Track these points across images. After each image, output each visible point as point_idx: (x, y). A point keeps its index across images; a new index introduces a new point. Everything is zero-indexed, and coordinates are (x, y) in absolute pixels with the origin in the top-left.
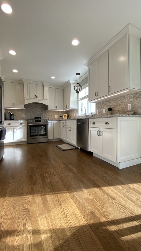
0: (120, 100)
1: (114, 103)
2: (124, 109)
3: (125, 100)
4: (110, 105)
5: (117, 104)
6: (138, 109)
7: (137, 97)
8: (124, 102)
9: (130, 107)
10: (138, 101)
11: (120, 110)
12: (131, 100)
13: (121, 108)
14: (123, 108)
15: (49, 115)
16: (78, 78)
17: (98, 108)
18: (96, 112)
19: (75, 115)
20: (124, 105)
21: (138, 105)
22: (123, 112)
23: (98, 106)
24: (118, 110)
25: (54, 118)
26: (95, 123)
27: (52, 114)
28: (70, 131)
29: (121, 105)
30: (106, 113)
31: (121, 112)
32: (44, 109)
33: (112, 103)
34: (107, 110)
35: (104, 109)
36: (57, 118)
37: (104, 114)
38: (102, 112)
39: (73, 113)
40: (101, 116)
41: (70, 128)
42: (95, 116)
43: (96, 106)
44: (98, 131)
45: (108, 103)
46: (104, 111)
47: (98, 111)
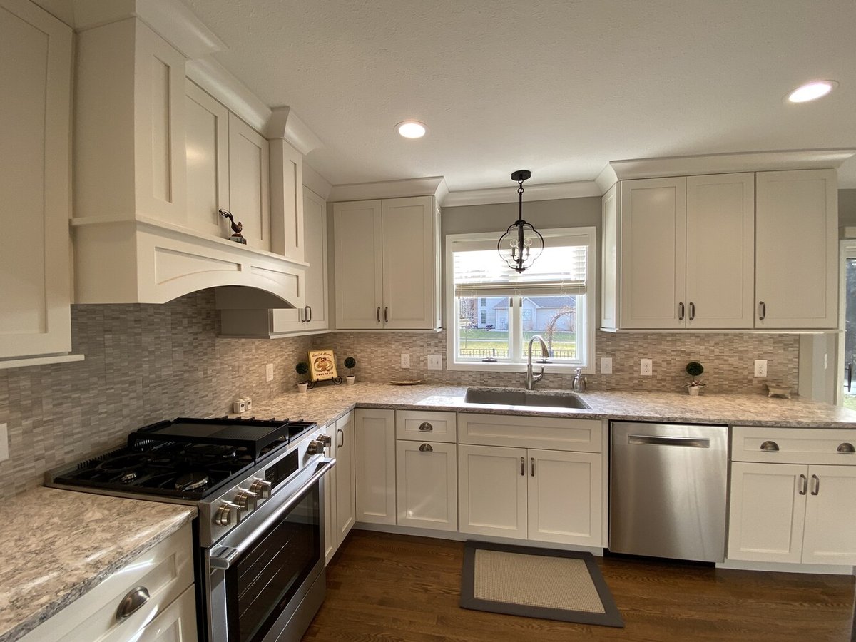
0: (726, 340)
1: (697, 346)
2: (740, 371)
3: (745, 345)
4: (678, 348)
5: (713, 351)
6: (789, 377)
7: (785, 345)
8: (740, 349)
9: (761, 368)
10: (790, 357)
11: (725, 372)
12: (766, 349)
13: (726, 367)
14: (736, 370)
15: (234, 369)
16: (521, 194)
17: (612, 350)
18: (598, 366)
19: (415, 360)
20: (741, 359)
21: (790, 366)
22: (735, 381)
23: (612, 345)
24: (716, 373)
25: (263, 385)
26: (775, 447)
27: (250, 357)
28: (533, 475)
29: (726, 358)
30: (659, 377)
31: (727, 379)
32: (203, 330)
33: (691, 346)
34: (664, 364)
35: (650, 361)
36: (274, 382)
37: (646, 378)
38: (635, 368)
39: (393, 346)
40: (631, 384)
41: (532, 459)
42: (591, 380)
43: (598, 343)
44: (802, 476)
45: (668, 341)
46: (646, 366)
47: (607, 364)
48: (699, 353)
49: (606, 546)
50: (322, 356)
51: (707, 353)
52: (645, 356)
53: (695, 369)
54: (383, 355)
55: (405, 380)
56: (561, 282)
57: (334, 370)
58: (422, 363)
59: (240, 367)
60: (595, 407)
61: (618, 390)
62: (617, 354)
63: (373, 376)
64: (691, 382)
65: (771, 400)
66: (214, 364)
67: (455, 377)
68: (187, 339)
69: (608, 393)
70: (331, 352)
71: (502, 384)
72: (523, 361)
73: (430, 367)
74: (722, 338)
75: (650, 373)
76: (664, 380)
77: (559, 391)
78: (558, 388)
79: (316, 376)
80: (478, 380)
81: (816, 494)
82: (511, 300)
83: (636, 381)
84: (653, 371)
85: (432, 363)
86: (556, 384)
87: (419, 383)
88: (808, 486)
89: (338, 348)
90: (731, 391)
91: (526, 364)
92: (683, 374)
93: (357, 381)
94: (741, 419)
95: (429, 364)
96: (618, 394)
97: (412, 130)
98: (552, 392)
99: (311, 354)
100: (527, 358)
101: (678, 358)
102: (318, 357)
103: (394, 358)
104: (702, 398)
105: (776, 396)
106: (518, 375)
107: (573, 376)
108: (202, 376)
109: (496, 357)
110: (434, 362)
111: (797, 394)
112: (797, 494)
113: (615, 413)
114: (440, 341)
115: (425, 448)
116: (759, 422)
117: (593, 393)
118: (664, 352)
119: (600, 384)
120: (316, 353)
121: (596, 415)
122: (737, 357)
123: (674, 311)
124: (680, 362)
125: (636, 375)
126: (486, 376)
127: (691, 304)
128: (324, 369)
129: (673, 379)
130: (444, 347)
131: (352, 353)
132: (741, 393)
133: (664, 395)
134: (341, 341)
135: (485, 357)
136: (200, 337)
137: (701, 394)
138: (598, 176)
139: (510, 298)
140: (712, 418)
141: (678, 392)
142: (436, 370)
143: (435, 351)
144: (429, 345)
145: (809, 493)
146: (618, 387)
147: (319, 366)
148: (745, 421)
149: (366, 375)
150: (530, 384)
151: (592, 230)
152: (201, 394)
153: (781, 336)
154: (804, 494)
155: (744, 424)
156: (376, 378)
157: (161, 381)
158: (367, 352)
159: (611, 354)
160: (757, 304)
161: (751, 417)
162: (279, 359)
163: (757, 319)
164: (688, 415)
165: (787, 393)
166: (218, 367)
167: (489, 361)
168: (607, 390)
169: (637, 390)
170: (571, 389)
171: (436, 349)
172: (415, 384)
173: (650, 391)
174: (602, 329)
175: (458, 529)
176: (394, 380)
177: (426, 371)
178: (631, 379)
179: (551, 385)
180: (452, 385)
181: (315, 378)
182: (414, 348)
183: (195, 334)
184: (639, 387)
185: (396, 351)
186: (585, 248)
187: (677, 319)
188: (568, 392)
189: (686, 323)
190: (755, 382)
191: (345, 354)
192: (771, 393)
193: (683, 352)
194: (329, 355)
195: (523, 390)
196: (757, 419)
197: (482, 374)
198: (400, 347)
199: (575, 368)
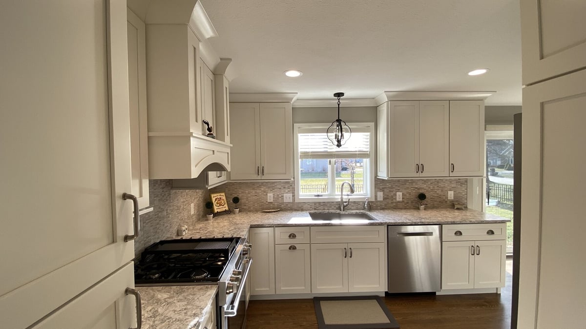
1: (423, 185)
2: (442, 197)
3: (444, 184)
4: (414, 186)
5: (430, 188)
6: (463, 199)
7: (461, 184)
8: (442, 186)
9: (451, 195)
10: (464, 189)
11: (435, 198)
12: (453, 186)
13: (436, 195)
14: (440, 196)
15: (178, 208)
16: (339, 105)
17: (383, 188)
18: (376, 197)
19: (276, 197)
20: (442, 191)
21: (463, 194)
22: (440, 202)
23: (383, 185)
24: (431, 198)
25: (190, 217)
26: (461, 233)
27: (184, 200)
28: (351, 257)
29: (436, 190)
30: (406, 201)
31: (436, 201)
32: (166, 185)
33: (420, 185)
34: (408, 195)
35: (401, 194)
36: (194, 215)
37: (399, 202)
38: (394, 197)
39: (262, 189)
40: (392, 205)
41: (350, 248)
42: (372, 204)
43: (375, 184)
44: (472, 246)
45: (409, 183)
46: (399, 196)
47: (380, 195)
48: (424, 189)
49: (387, 290)
50: (219, 197)
51: (427, 188)
52: (399, 190)
53: (422, 197)
54: (256, 194)
55: (270, 209)
56: (356, 151)
57: (226, 205)
58: (280, 199)
59: (180, 206)
60: (379, 219)
61: (386, 209)
62: (385, 190)
63: (250, 208)
64: (421, 203)
65: (456, 211)
66: (170, 206)
67: (300, 206)
68: (159, 192)
69: (382, 211)
70: (223, 194)
71: (326, 208)
72: (338, 195)
73: (285, 201)
74: (434, 181)
75: (401, 200)
76: (407, 203)
77: (358, 211)
78: (356, 209)
79: (216, 209)
80: (313, 207)
81: (479, 254)
82: (330, 161)
83: (394, 204)
84: (403, 198)
85: (286, 198)
86: (355, 207)
87: (279, 211)
88: (475, 251)
89: (227, 191)
90: (438, 207)
91: (340, 197)
92: (416, 199)
93: (240, 211)
94: (446, 221)
95: (285, 199)
96: (387, 211)
97: (293, 74)
98: (354, 212)
99: (212, 195)
100: (340, 193)
101: (414, 191)
102: (216, 197)
103: (263, 196)
104: (426, 211)
105: (458, 209)
106: (335, 203)
107: (364, 203)
108: (165, 214)
109: (322, 193)
110: (287, 198)
111: (467, 207)
112: (470, 255)
113: (390, 221)
114: (291, 186)
115: (293, 248)
116: (454, 222)
117: (374, 211)
118: (408, 188)
119: (377, 206)
120: (215, 195)
121: (382, 223)
122: (440, 190)
123: (414, 168)
124: (415, 193)
125: (394, 201)
126: (317, 205)
127: (422, 164)
128: (221, 205)
129: (412, 202)
130: (294, 189)
131: (236, 194)
132: (443, 208)
133: (408, 211)
134: (229, 187)
135: (316, 194)
136: (165, 190)
137: (425, 209)
138: (377, 96)
139: (329, 160)
140: (434, 221)
141: (414, 209)
142: (289, 203)
143: (288, 191)
144: (285, 188)
145: (475, 254)
146: (386, 207)
147: (217, 203)
148: (447, 222)
149: (245, 207)
150: (342, 208)
151: (372, 124)
152: (166, 225)
153: (459, 179)
154: (474, 255)
155: (447, 223)
156: (252, 208)
157: (150, 219)
158: (245, 193)
159: (382, 190)
160: (450, 164)
161: (450, 220)
162: (196, 200)
163: (450, 172)
164: (423, 220)
165: (462, 207)
166: (172, 208)
167: (318, 196)
168: (381, 209)
169: (395, 209)
170: (363, 210)
171: (289, 190)
172: (277, 211)
173: (401, 209)
174: (378, 177)
175: (311, 291)
176: (263, 209)
177: (283, 203)
178: (392, 203)
179: (352, 208)
180: (298, 210)
181: (216, 211)
182: (276, 190)
183: (163, 188)
184: (396, 207)
185: (265, 192)
186: (368, 134)
187: (416, 172)
188: (362, 211)
189: (420, 174)
190: (448, 202)
191: (231, 195)
192: (455, 208)
193: (416, 188)
194: (223, 196)
195: (338, 211)
196: (453, 220)
197: (315, 203)
198: (267, 189)
199: (364, 198)
